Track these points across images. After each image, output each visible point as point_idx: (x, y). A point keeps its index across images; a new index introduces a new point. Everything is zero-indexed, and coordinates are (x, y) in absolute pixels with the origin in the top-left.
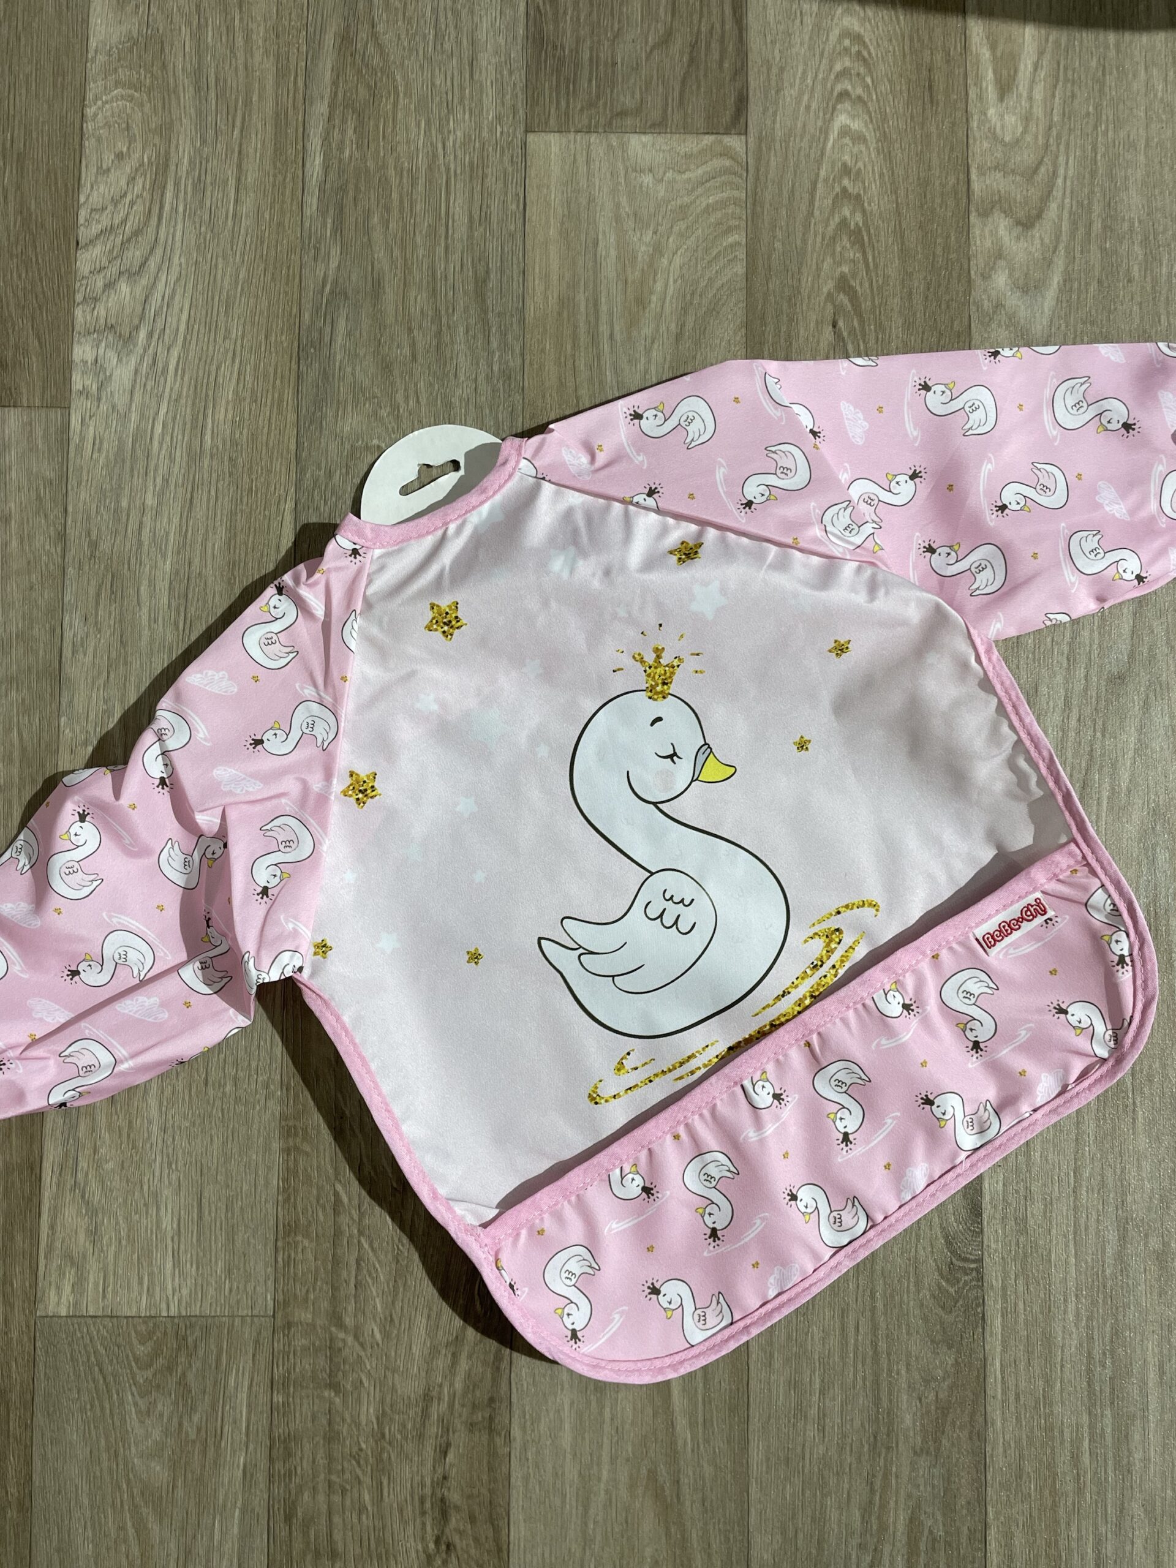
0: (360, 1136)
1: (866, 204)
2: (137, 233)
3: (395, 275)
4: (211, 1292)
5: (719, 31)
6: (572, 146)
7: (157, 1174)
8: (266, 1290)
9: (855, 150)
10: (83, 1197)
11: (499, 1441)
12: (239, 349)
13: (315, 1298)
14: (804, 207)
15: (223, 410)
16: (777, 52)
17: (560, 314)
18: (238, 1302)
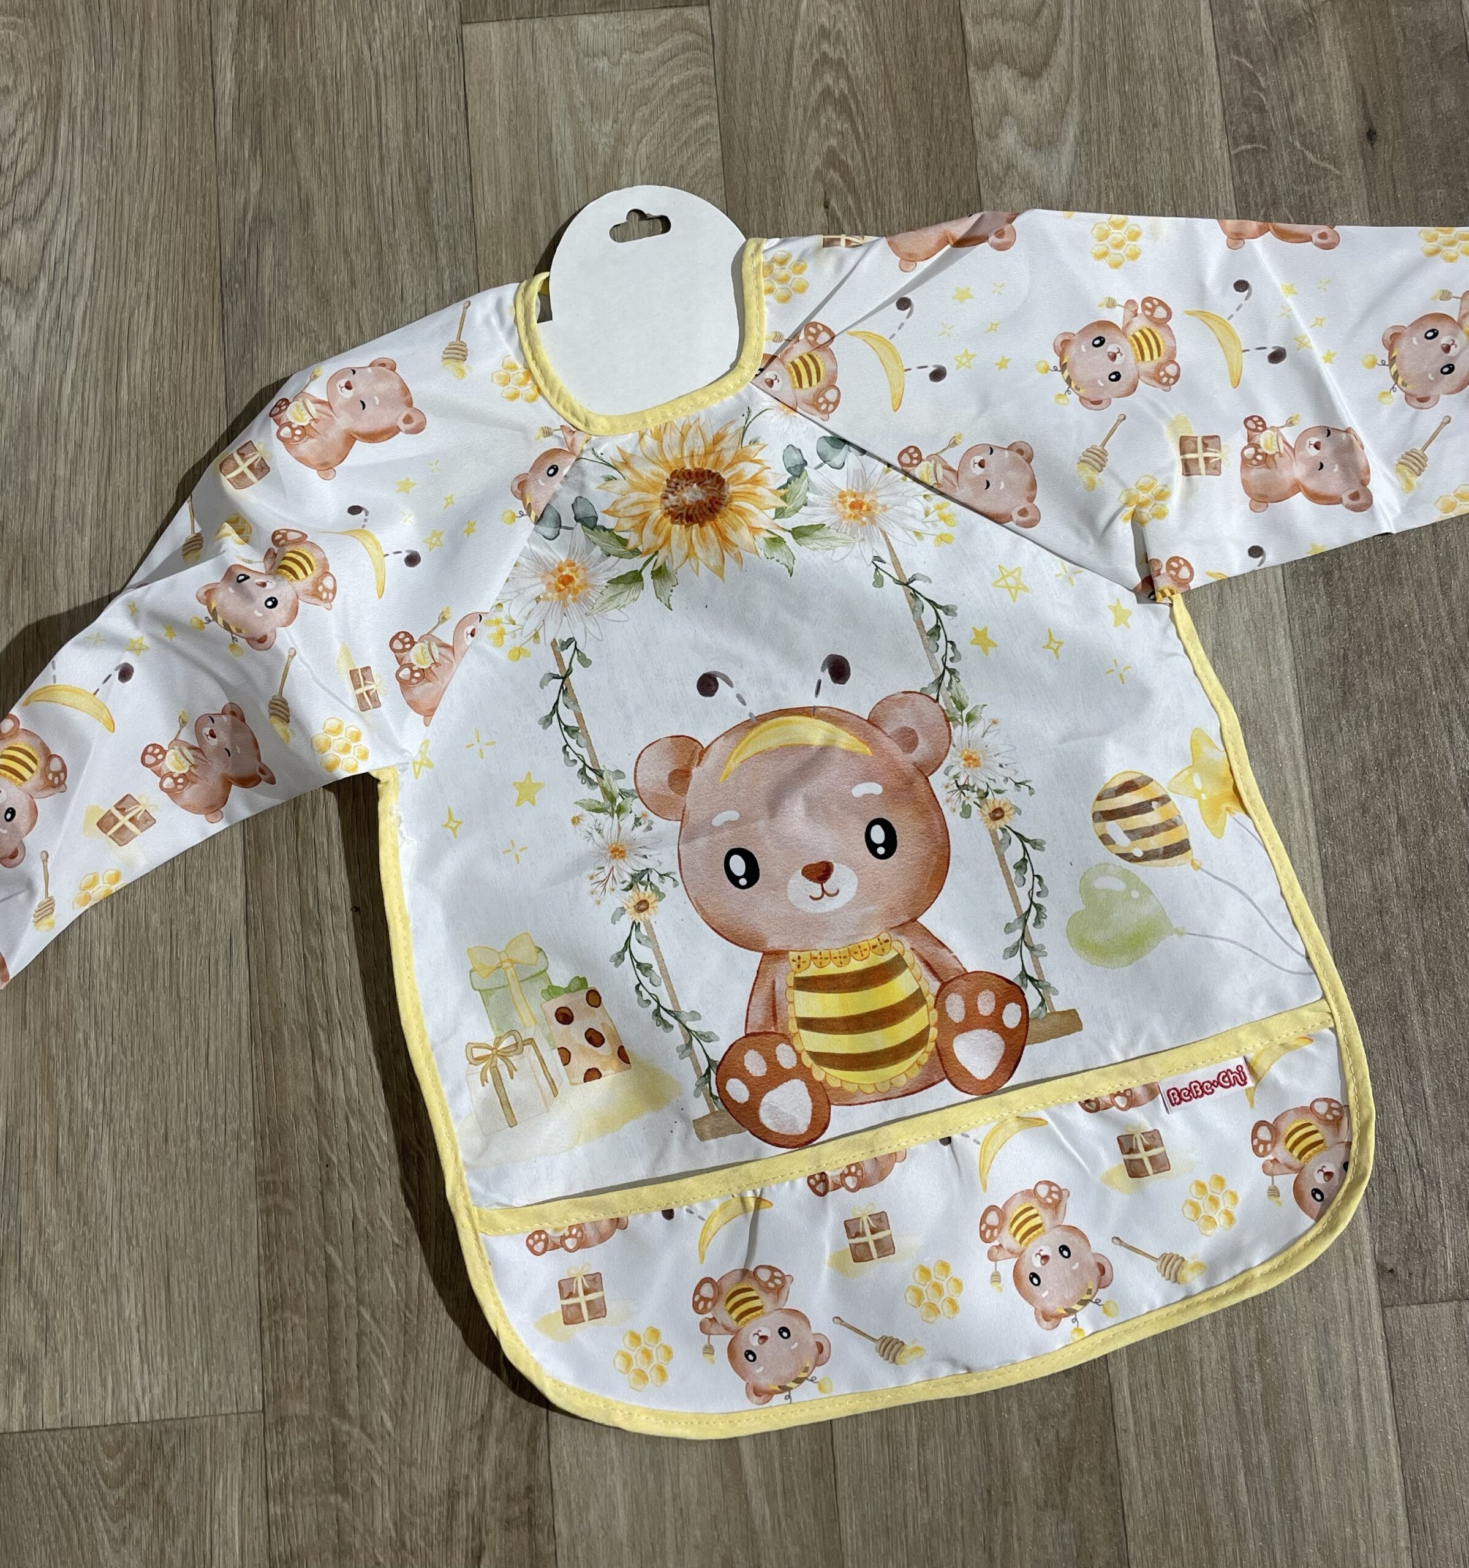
0: (351, 1185)
1: (850, 69)
2: (30, 174)
3: (326, 193)
4: (188, 1388)
6: (514, 35)
8: (253, 1380)
9: (833, 12)
10: (30, 1287)
11: (541, 1538)
12: (153, 290)
13: (312, 1385)
14: (780, 78)
15: (139, 362)
17: (515, 220)
18: (220, 1398)
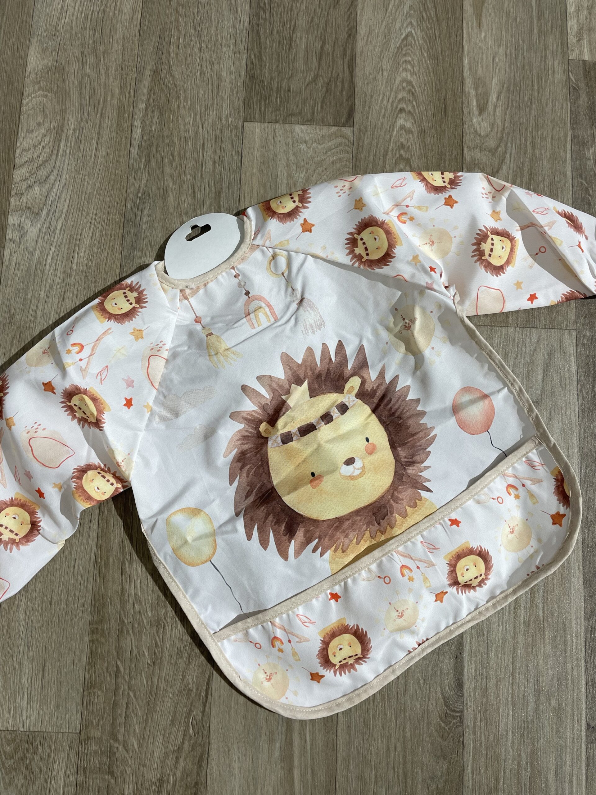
0: (131, 634)
1: (412, 163)
2: (45, 162)
3: (175, 188)
4: (47, 718)
5: (341, 77)
6: (266, 129)
7: (22, 652)
8: (77, 718)
9: (407, 137)
12: (93, 221)
13: (103, 724)
14: (381, 164)
15: (83, 251)
16: (369, 87)
18: (61, 725)
